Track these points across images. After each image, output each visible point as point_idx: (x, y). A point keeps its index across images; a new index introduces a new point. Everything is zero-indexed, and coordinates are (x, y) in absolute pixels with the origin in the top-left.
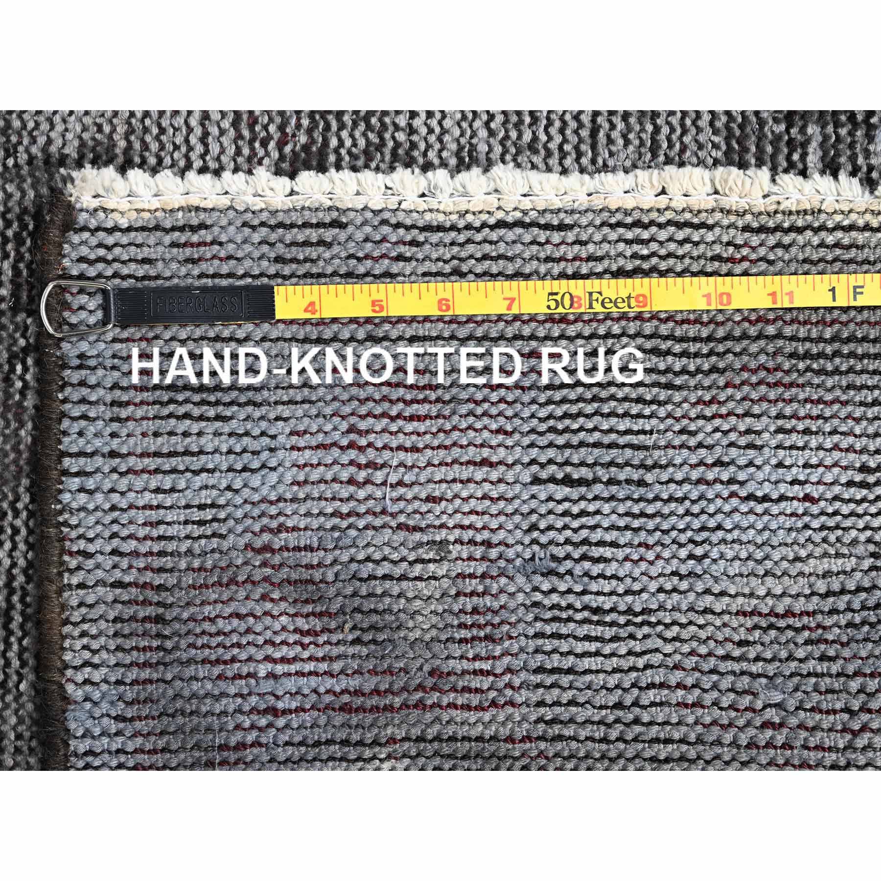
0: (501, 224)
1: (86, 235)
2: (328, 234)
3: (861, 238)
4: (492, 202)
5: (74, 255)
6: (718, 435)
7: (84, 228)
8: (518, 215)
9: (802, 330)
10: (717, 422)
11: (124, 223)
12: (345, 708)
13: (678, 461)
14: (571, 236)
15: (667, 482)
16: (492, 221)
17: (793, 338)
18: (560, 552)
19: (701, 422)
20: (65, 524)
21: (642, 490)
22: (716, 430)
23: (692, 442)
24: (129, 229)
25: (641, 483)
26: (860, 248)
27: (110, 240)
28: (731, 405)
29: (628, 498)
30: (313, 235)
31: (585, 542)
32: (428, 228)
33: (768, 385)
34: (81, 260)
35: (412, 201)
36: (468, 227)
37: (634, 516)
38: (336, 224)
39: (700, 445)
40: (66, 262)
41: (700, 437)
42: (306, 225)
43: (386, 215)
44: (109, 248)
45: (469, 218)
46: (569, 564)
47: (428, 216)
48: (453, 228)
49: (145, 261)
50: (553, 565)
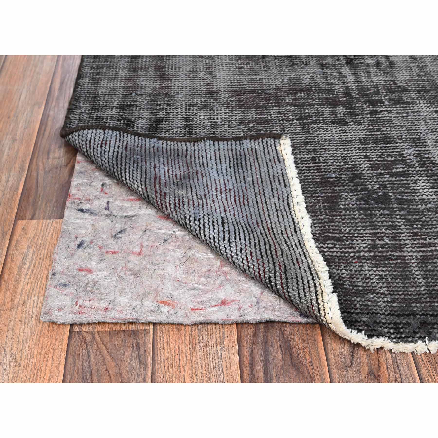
0: (293, 219)
1: (273, 142)
2: (283, 184)
3: (313, 290)
4: (300, 217)
5: (268, 140)
6: (241, 260)
7: (275, 141)
8: (297, 222)
9: (279, 278)
10: (245, 259)
11: (278, 148)
12: (155, 178)
13: (232, 249)
14: (293, 233)
15: (225, 248)
16: (294, 217)
17: (275, 276)
18: (202, 221)
19: (245, 254)
20: (201, 142)
21: (222, 241)
22: (243, 259)
23: (238, 252)
24: (276, 149)
25: (224, 240)
26: (309, 290)
27: (273, 146)
28: (251, 262)
29: (219, 237)
30: (282, 181)
31: (205, 227)
32: (288, 204)
33: (259, 271)
34: (267, 142)
35: (295, 201)
36: (291, 212)
37: (214, 240)
38: (285, 186)
39: (237, 255)
40: (266, 139)
41: (240, 255)
42: (284, 180)
43: (290, 195)
44: (271, 146)
45: (293, 212)
46: (198, 223)
47: (292, 203)
48: (290, 209)
49: (269, 153)
50: (197, 219)
